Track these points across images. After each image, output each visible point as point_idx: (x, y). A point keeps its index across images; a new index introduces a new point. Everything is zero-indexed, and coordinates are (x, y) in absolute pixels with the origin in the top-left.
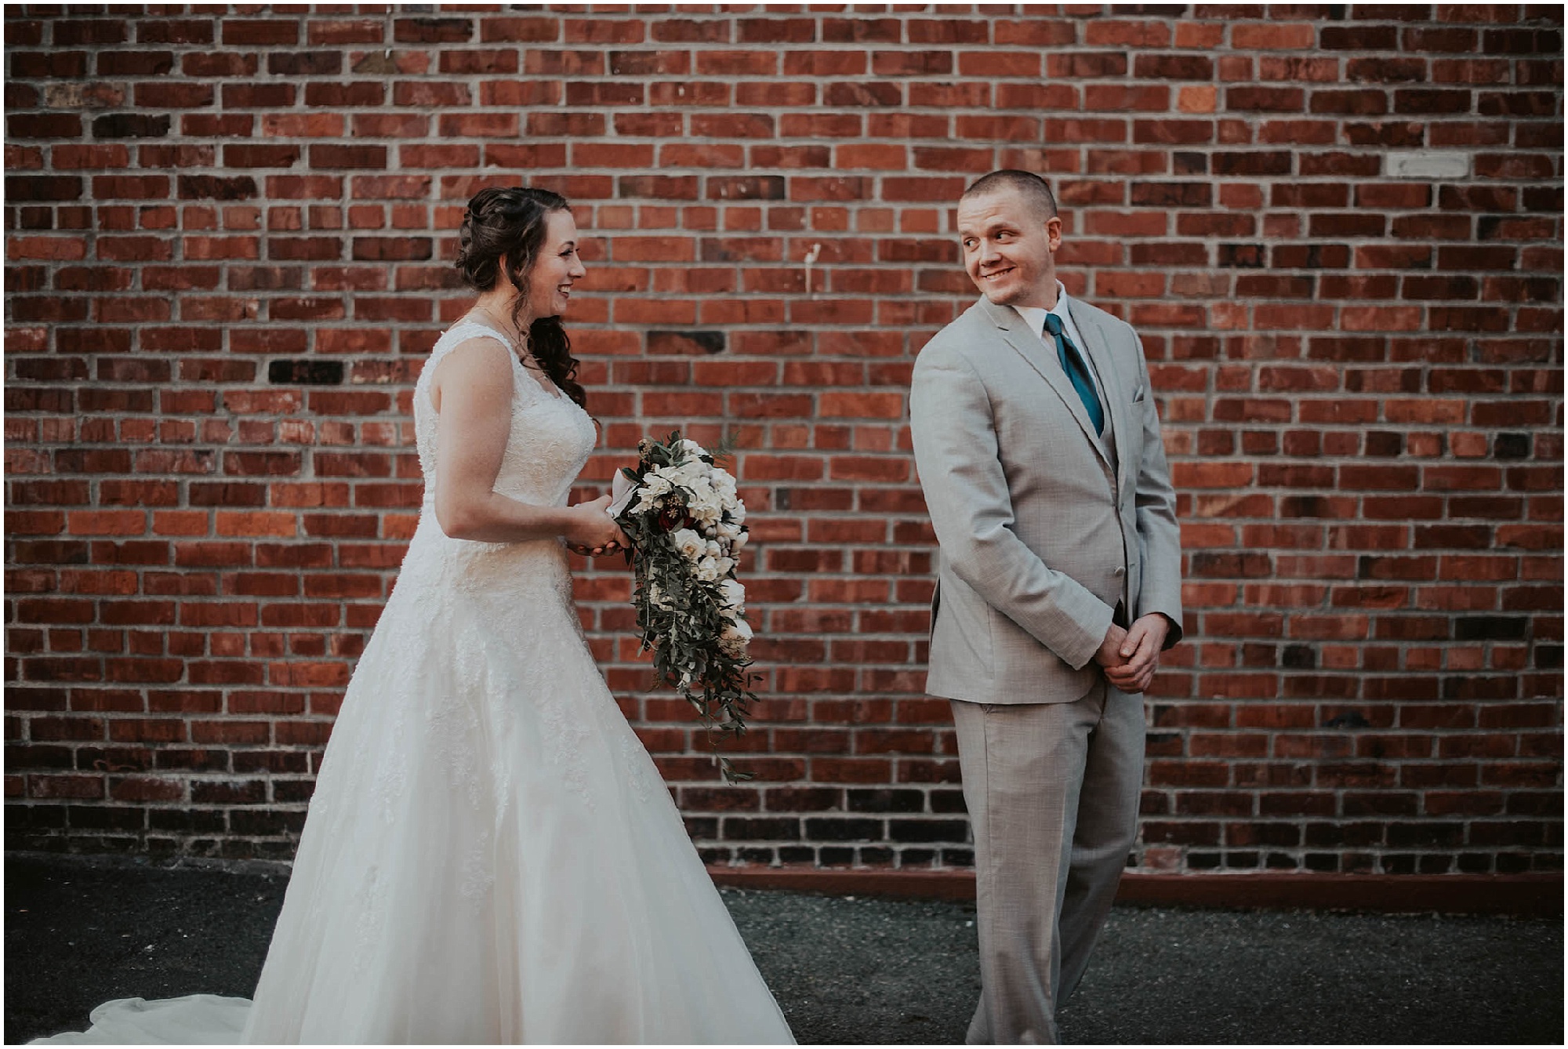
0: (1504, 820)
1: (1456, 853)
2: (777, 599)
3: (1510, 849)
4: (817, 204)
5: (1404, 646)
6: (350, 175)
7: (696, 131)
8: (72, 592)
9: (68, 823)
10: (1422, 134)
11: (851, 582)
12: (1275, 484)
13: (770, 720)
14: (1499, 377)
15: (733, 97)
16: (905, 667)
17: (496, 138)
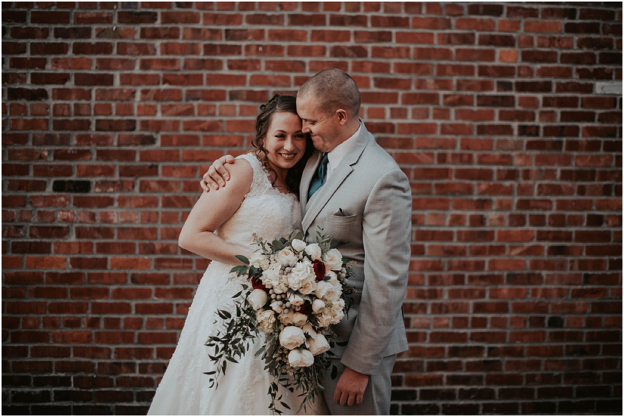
5: (604, 316)
6: (95, 88)
7: (268, 68)
10: (611, 74)
12: (544, 240)
15: (286, 52)
17: (168, 70)
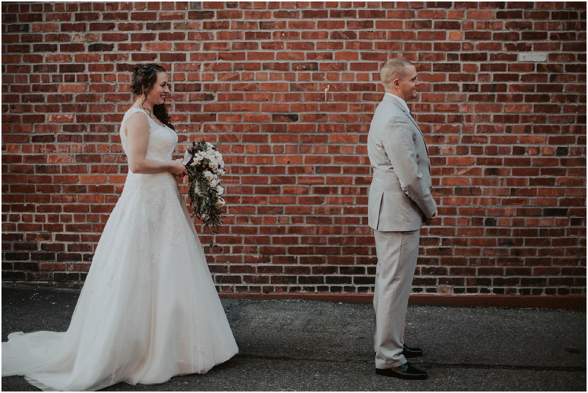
0: (561, 277)
1: (544, 288)
2: (316, 203)
3: (562, 287)
4: (329, 72)
5: (526, 218)
6: (173, 63)
7: (288, 48)
8: (82, 202)
9: (80, 279)
10: (531, 47)
11: (341, 197)
12: (482, 164)
13: (314, 244)
14: (557, 128)
15: (301, 36)
16: (359, 226)
17: (222, 50)
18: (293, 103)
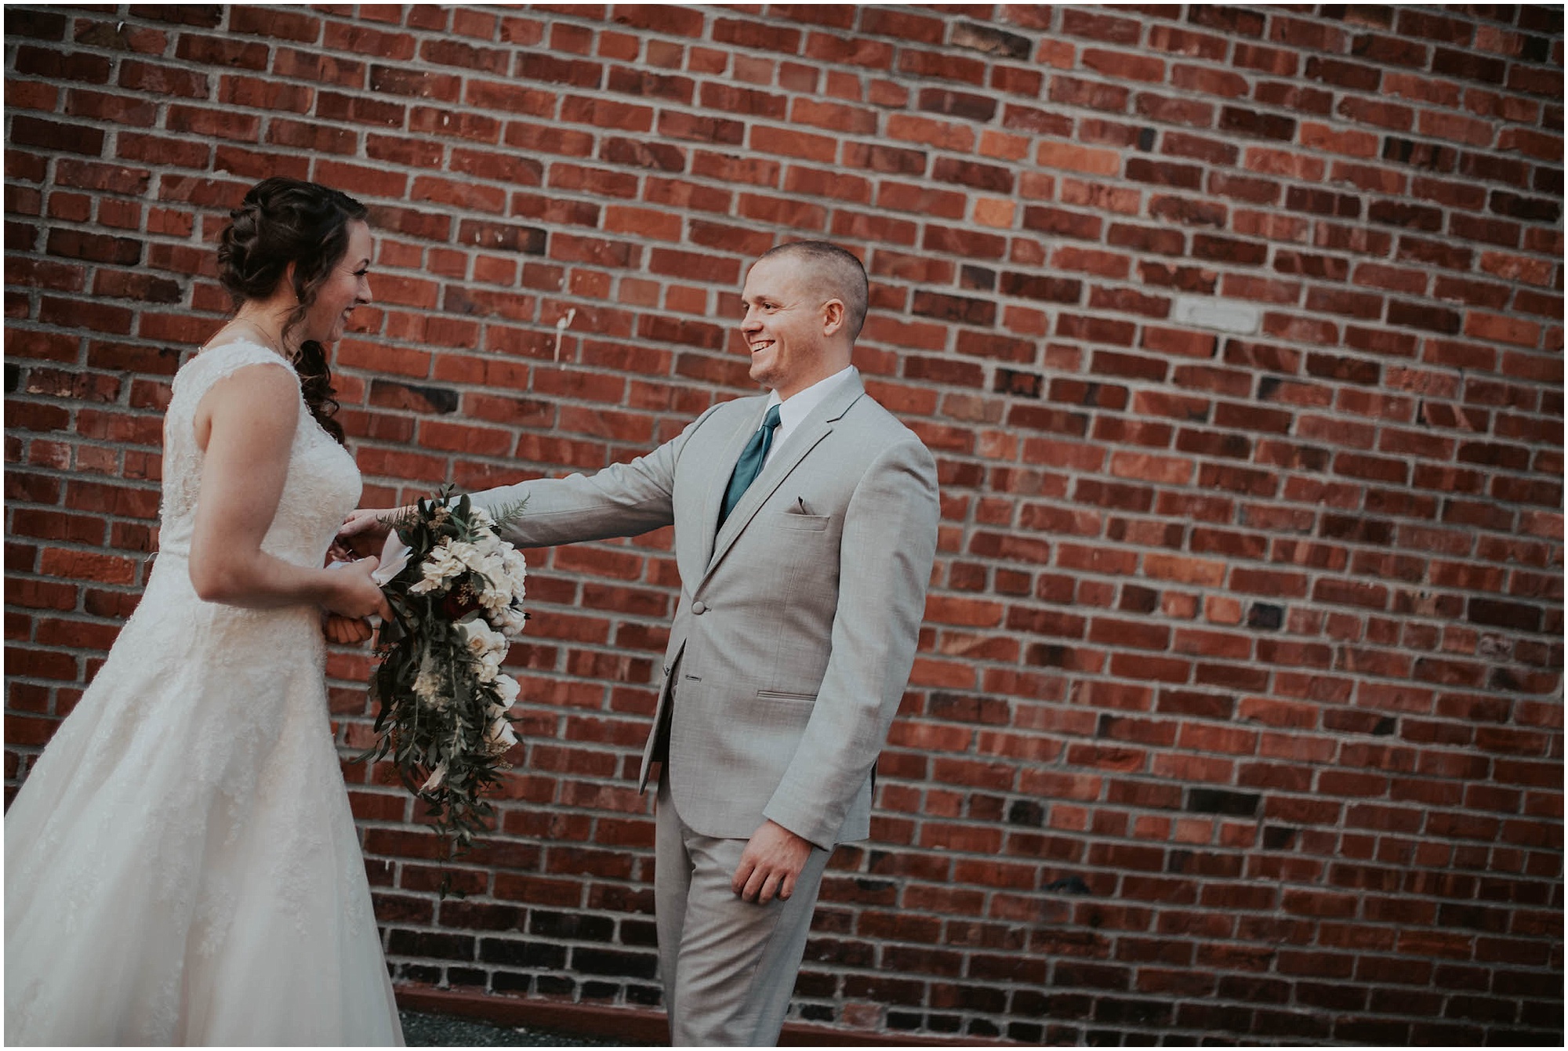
0: (1215, 1003)
1: (1163, 1035)
3: (1216, 1034)
4: (578, 266)
5: (1134, 813)
6: (58, 156)
7: (456, 166)
10: (1214, 283)
11: (563, 683)
12: (1023, 628)
14: (1261, 543)
15: (502, 136)
16: (611, 783)
17: (231, 140)
18: (447, 351)
